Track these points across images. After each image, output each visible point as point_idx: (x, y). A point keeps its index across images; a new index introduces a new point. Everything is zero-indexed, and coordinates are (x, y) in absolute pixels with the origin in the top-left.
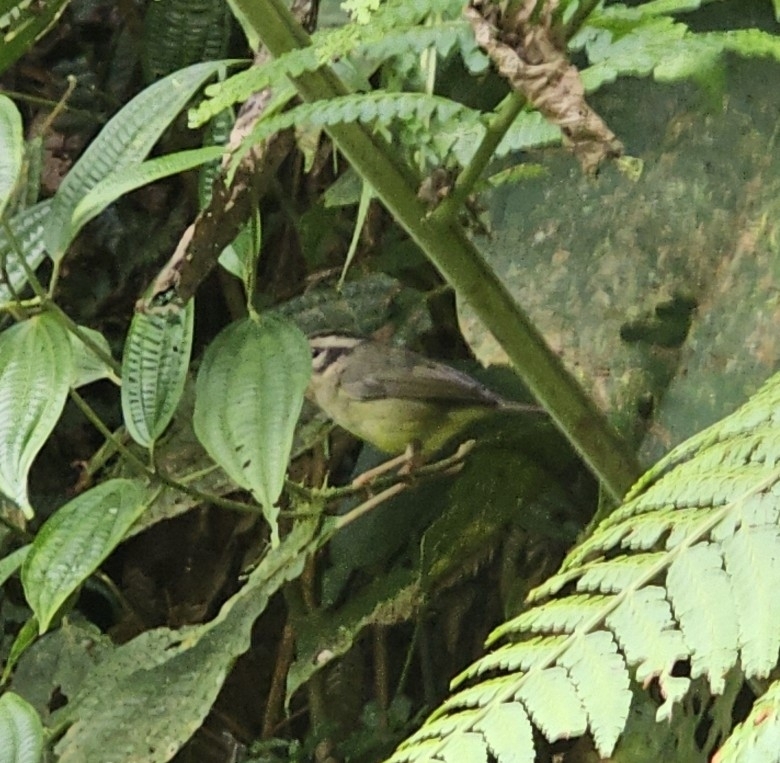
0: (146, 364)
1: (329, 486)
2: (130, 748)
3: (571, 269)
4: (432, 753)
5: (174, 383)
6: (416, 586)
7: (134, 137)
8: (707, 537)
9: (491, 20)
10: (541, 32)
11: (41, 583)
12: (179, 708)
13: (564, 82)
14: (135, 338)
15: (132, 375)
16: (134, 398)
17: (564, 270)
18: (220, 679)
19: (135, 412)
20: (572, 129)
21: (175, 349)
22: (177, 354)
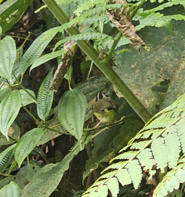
0: (43, 100)
1: (88, 128)
2: (39, 193)
3: (140, 74)
4: (95, 190)
5: (50, 104)
6: (113, 152)
7: (40, 45)
8: (161, 136)
9: (113, 15)
10: (125, 17)
11: (18, 155)
12: (51, 183)
13: (131, 29)
14: (40, 93)
15: (39, 102)
16: (40, 108)
17: (138, 74)
18: (61, 176)
19: (40, 111)
20: (133, 40)
21: (50, 96)
22: (50, 97)
